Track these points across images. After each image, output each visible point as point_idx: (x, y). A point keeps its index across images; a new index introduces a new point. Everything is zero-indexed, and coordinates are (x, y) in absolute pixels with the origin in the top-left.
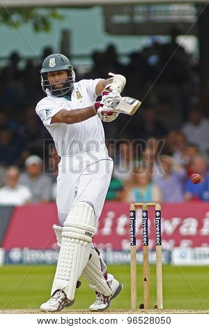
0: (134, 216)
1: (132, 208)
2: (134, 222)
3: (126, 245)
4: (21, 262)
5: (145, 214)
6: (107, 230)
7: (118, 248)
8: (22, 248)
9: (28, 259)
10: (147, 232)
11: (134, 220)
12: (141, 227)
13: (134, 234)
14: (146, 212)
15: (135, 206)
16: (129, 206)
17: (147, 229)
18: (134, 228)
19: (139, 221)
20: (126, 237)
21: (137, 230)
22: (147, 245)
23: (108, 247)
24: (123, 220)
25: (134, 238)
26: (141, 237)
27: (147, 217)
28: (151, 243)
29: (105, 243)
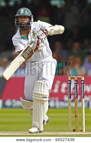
0: (70, 83)
1: (70, 79)
2: (70, 86)
3: (66, 98)
4: (11, 107)
5: (76, 82)
6: (56, 90)
7: (62, 100)
8: (12, 99)
9: (15, 105)
10: (77, 91)
11: (70, 85)
12: (74, 89)
13: (70, 93)
14: (77, 81)
15: (71, 78)
16: (67, 78)
17: (77, 90)
18: (70, 89)
19: (73, 86)
20: (66, 94)
21: (71, 90)
22: (77, 98)
23: (57, 99)
24: (64, 85)
25: (70, 95)
26: (74, 94)
27: (77, 83)
28: (79, 97)
29: (55, 97)
